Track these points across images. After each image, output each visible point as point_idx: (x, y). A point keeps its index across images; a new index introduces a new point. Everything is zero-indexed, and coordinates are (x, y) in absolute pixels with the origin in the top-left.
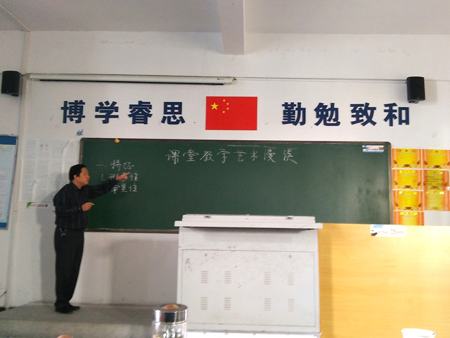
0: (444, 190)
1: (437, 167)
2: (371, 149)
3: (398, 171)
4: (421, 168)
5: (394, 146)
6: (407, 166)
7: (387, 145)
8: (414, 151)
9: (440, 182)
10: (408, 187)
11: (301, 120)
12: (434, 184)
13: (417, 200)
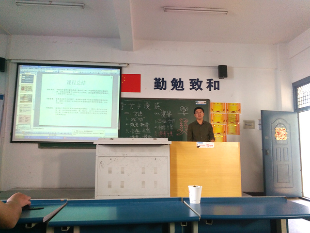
0: (237, 124)
1: (233, 112)
2: (200, 103)
3: (214, 114)
4: (225, 113)
5: (212, 101)
6: (218, 111)
7: (208, 101)
8: (222, 104)
9: (235, 120)
10: (218, 122)
11: (164, 87)
12: (232, 121)
13: (223, 129)
